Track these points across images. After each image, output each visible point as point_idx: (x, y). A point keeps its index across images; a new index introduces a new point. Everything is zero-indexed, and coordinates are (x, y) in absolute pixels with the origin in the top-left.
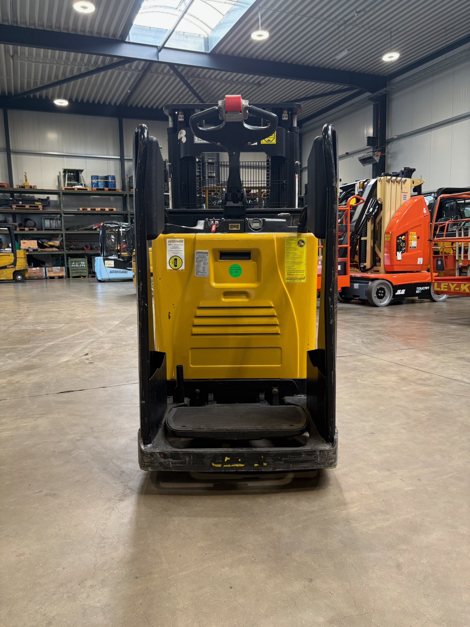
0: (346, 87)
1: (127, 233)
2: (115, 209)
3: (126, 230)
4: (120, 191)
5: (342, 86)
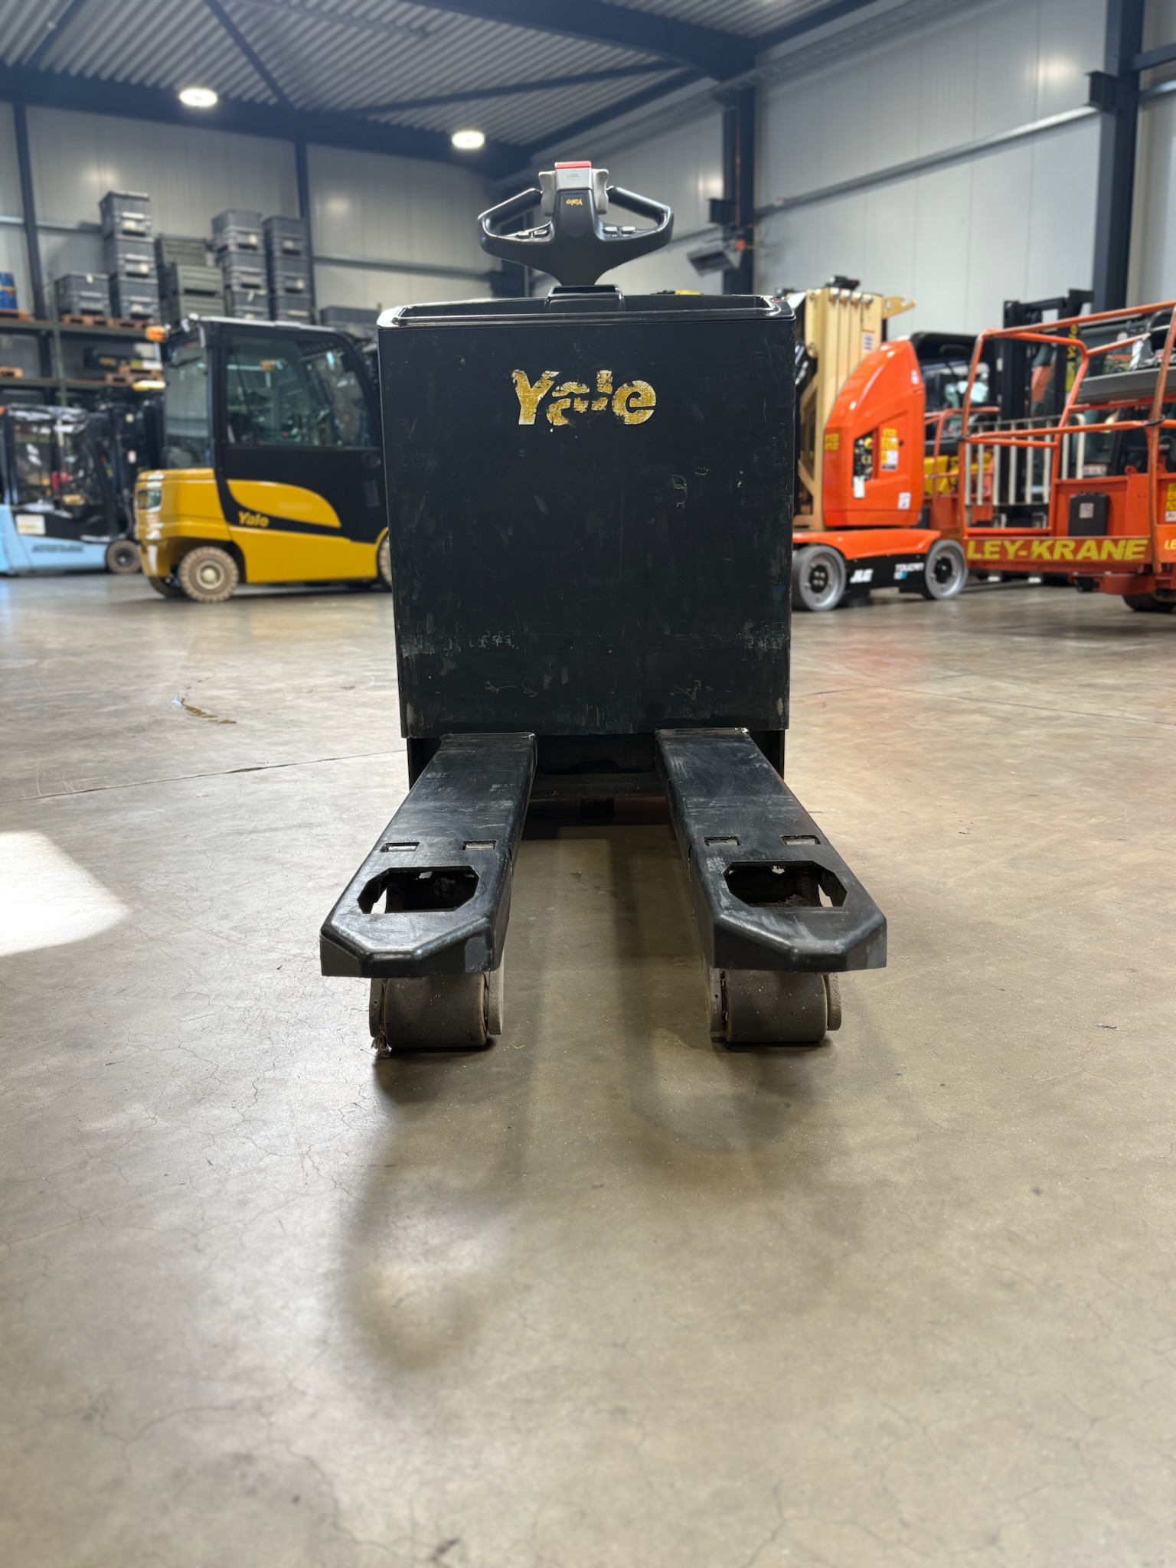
0: (653, 59)
1: (75, 438)
2: (18, 373)
3: (75, 428)
4: (32, 320)
5: (642, 56)
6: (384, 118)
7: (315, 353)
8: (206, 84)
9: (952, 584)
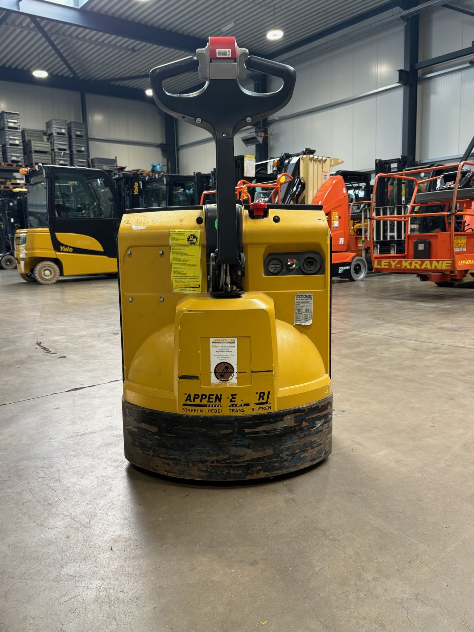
6: (117, 83)
7: (92, 179)
8: (43, 69)
9: (362, 274)
